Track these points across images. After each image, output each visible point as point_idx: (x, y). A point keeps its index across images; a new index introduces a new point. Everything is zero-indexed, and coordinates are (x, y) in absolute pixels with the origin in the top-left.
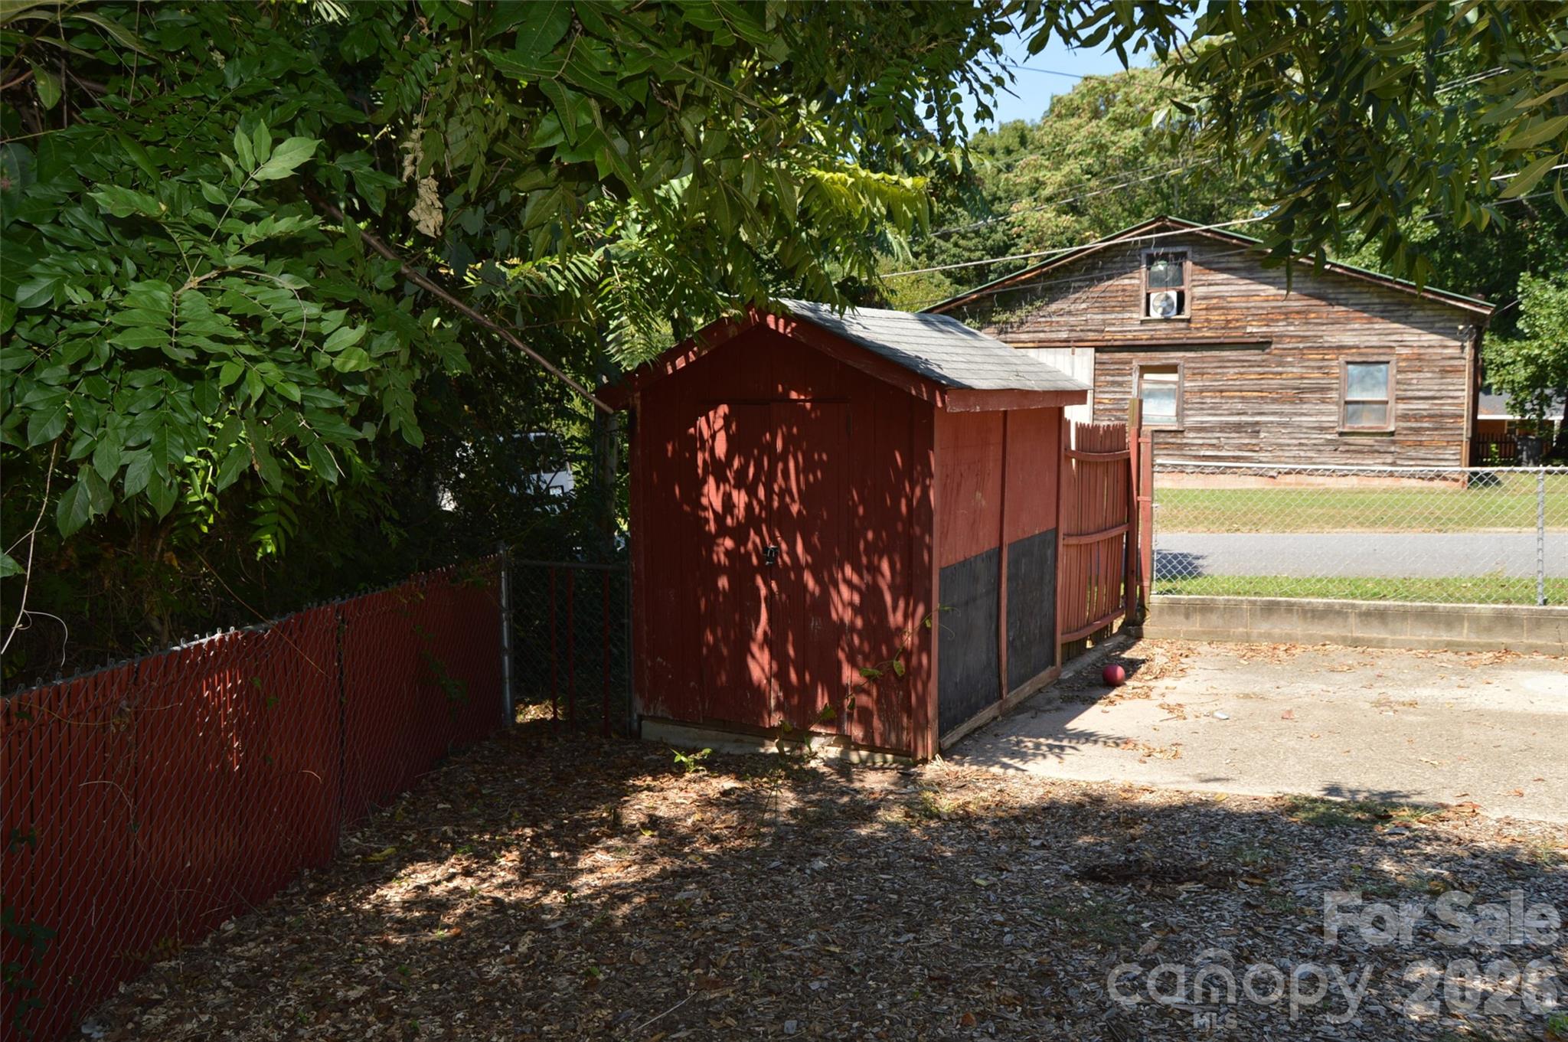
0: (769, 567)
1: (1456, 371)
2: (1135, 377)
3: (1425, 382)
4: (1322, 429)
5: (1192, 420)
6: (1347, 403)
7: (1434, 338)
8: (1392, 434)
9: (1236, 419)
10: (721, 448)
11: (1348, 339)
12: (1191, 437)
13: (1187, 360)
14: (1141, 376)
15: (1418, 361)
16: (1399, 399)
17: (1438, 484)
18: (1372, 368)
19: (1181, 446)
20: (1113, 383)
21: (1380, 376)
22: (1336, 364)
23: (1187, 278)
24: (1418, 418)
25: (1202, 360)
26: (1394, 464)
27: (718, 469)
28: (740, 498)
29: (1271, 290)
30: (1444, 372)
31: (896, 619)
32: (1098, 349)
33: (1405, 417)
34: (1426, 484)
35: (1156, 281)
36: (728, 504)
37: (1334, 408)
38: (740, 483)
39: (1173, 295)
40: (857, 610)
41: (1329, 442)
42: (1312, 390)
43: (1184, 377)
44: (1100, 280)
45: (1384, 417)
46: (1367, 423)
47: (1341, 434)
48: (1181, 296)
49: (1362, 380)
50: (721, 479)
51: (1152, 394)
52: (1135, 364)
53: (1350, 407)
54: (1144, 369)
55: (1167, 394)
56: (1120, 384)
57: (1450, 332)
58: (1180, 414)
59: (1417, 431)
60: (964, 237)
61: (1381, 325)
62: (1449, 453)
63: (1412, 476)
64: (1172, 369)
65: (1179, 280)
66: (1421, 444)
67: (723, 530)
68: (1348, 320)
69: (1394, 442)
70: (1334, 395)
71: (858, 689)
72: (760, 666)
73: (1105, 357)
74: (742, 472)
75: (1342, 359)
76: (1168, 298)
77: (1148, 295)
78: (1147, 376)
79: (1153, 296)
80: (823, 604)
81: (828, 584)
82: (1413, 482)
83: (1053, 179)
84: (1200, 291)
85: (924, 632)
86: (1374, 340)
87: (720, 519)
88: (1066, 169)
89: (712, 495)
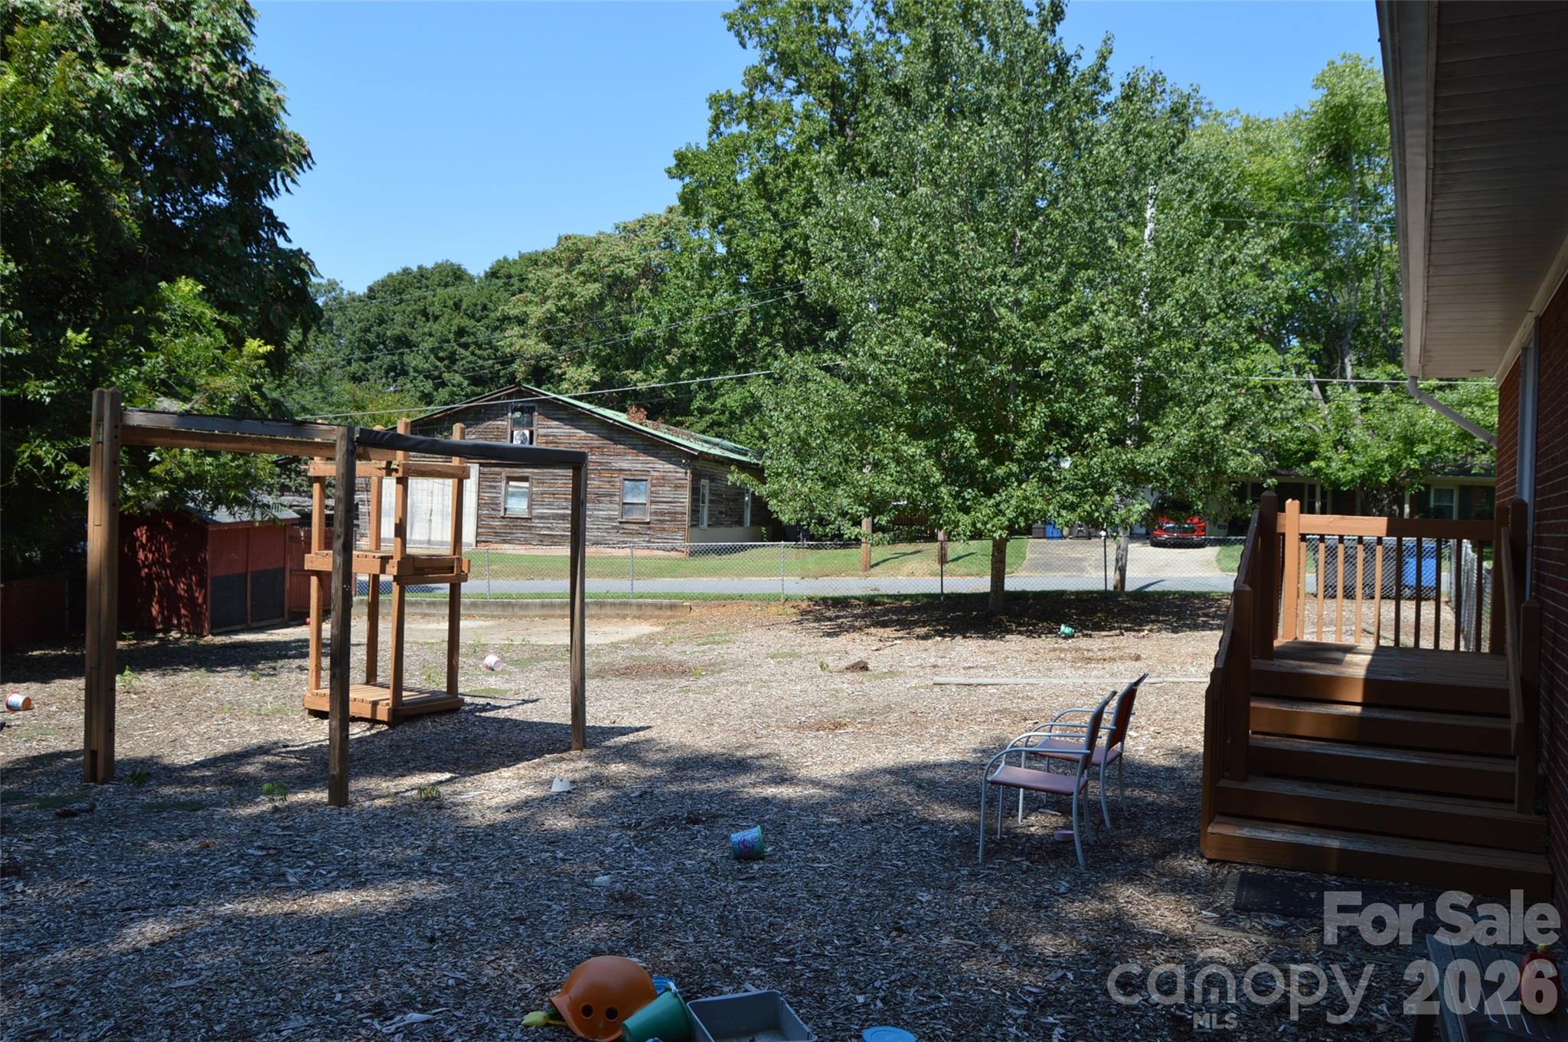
0: (159, 577)
1: (683, 486)
2: (503, 484)
3: (666, 492)
4: (610, 519)
5: (537, 511)
6: (624, 504)
7: (671, 467)
8: (648, 523)
9: (562, 511)
10: (144, 541)
11: (625, 465)
12: (536, 522)
13: (534, 474)
14: (507, 483)
15: (663, 480)
16: (652, 502)
17: (673, 554)
18: (638, 483)
19: (530, 528)
20: (490, 487)
21: (642, 488)
22: (618, 479)
23: (535, 423)
24: (662, 514)
25: (543, 474)
26: (649, 541)
27: (143, 546)
28: (150, 556)
29: (583, 433)
30: (677, 487)
31: (197, 594)
32: (481, 465)
33: (655, 513)
34: (667, 553)
35: (517, 423)
36: (146, 558)
37: (617, 506)
38: (150, 551)
39: (527, 433)
40: (185, 591)
41: (614, 527)
42: (605, 495)
43: (532, 485)
44: (484, 421)
45: (644, 514)
46: (636, 516)
47: (621, 523)
48: (531, 433)
49: (632, 490)
50: (144, 550)
51: (513, 495)
52: (503, 475)
53: (626, 507)
54: (510, 479)
55: (522, 495)
56: (494, 487)
57: (678, 464)
58: (530, 507)
59: (662, 522)
60: (480, 347)
61: (643, 458)
62: (679, 535)
63: (658, 549)
64: (525, 479)
65: (530, 424)
66: (664, 529)
67: (145, 566)
68: (626, 454)
69: (649, 528)
70: (617, 499)
71: (185, 616)
72: (155, 610)
73: (486, 470)
74: (150, 549)
75: (622, 477)
76: (524, 434)
77: (512, 432)
78: (511, 483)
79: (515, 433)
80: (176, 588)
81: (177, 583)
82: (661, 553)
83: (536, 313)
84: (542, 431)
85: (205, 598)
86: (639, 467)
87: (143, 562)
88: (546, 307)
89: (141, 555)
